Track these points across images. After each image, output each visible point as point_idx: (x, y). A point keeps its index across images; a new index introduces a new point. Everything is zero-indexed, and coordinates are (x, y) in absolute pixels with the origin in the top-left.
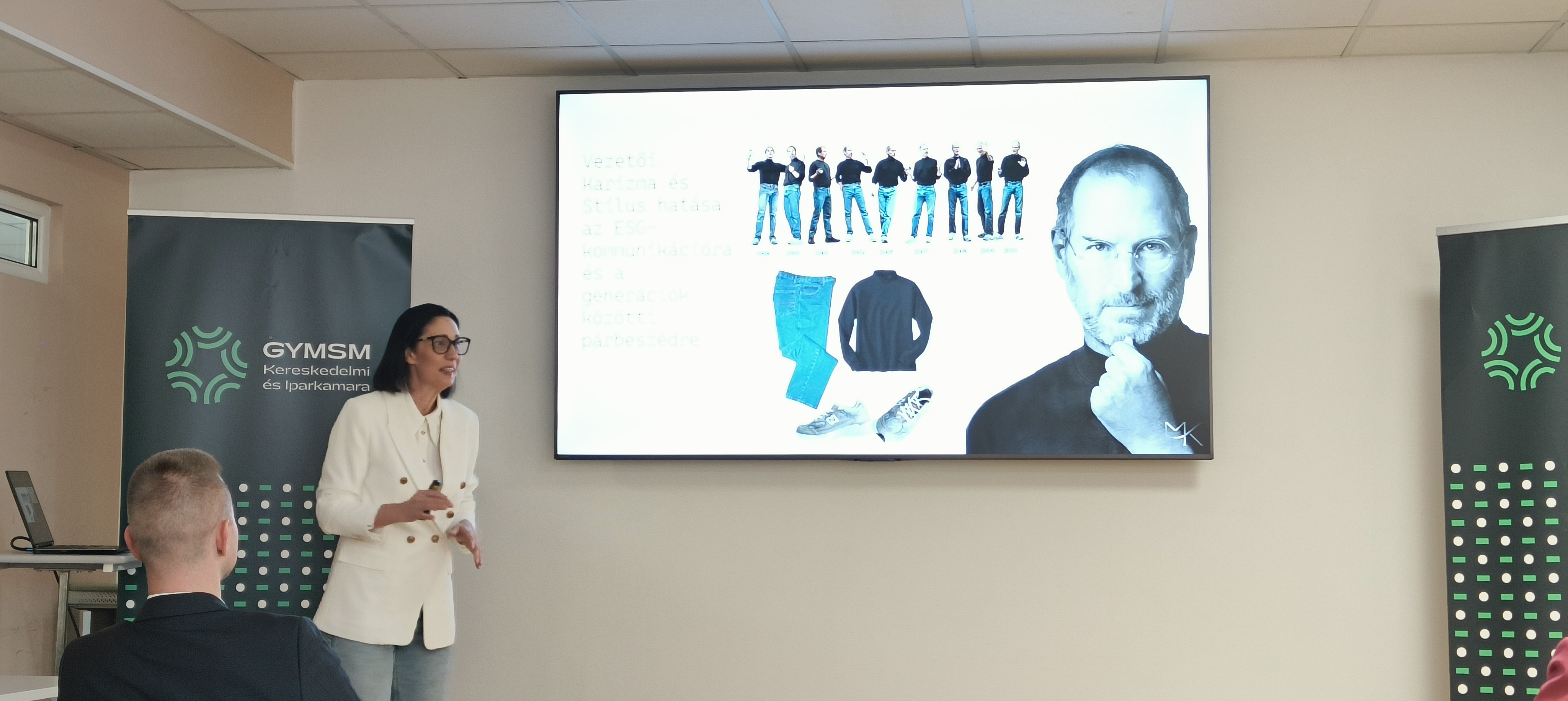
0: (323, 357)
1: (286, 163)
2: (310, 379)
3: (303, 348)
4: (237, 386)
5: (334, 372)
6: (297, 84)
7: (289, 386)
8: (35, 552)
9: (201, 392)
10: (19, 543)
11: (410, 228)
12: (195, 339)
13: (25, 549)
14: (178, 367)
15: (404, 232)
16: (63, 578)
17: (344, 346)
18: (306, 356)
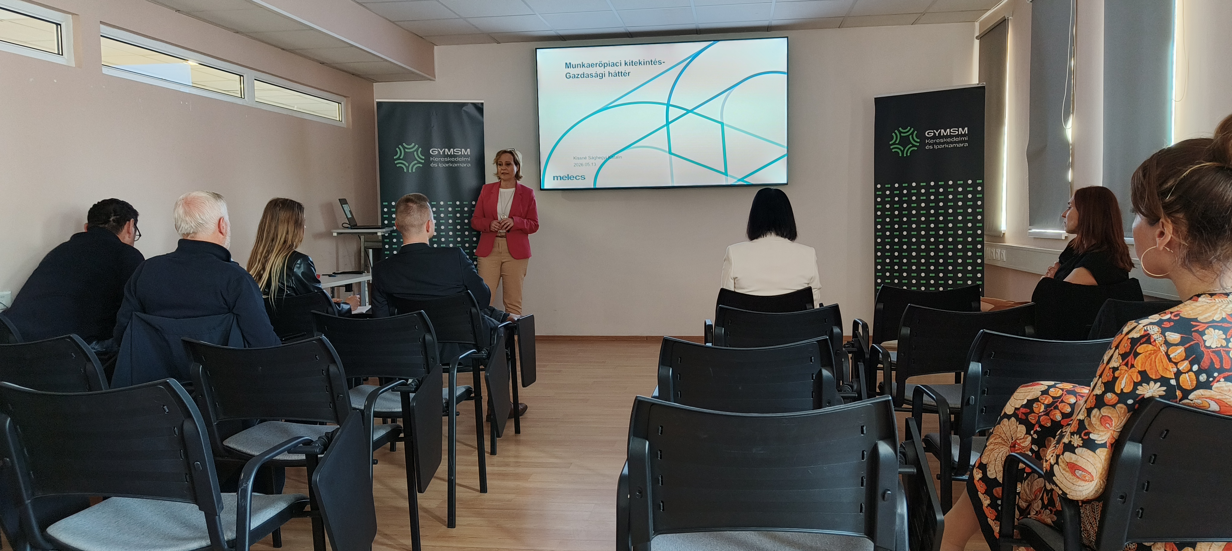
0: (452, 154)
1: (434, 79)
2: (448, 162)
3: (445, 150)
4: (421, 166)
5: (457, 159)
6: (435, 47)
7: (440, 165)
8: (351, 229)
9: (408, 168)
10: (345, 225)
11: (482, 104)
12: (404, 148)
13: (348, 227)
14: (399, 159)
15: (480, 105)
16: (362, 237)
17: (460, 150)
18: (446, 154)
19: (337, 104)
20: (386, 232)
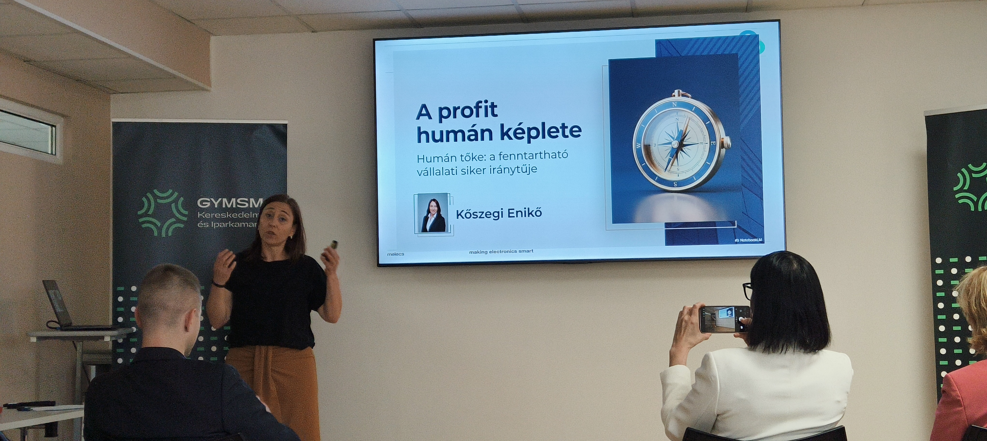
0: (234, 206)
1: (206, 87)
2: (226, 220)
3: (222, 201)
4: (182, 226)
5: (241, 216)
6: (213, 38)
7: (213, 225)
8: (62, 330)
9: (160, 229)
10: (52, 325)
11: (285, 126)
12: (156, 197)
13: (55, 328)
14: (146, 215)
15: (282, 129)
16: (79, 346)
17: (247, 200)
18: (224, 206)
19: (50, 127)
20: (119, 336)
